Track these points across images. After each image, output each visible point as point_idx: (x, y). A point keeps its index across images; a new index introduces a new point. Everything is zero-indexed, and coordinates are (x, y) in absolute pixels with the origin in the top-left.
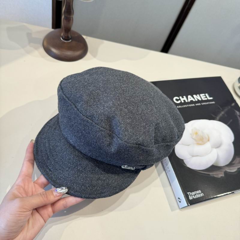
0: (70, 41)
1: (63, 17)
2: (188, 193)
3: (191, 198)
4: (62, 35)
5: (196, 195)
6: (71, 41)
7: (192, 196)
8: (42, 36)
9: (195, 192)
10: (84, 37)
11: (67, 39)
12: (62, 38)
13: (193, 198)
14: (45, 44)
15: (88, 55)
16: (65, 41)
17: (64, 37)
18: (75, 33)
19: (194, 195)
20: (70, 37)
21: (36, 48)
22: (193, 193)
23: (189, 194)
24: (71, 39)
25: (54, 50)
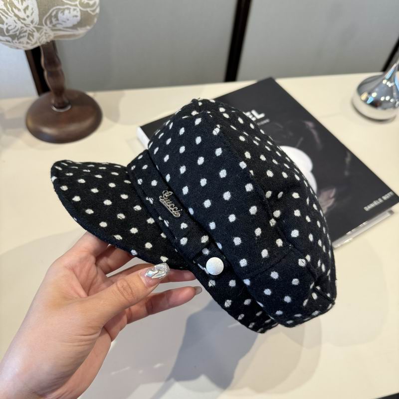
0: (69, 107)
1: (46, 73)
4: (53, 101)
6: (71, 109)
8: (22, 113)
10: (91, 94)
11: (62, 106)
12: (55, 107)
14: (30, 124)
15: (105, 121)
16: (62, 111)
17: (57, 105)
18: (72, 92)
20: (67, 101)
21: (18, 136)
24: (69, 104)
25: (47, 130)
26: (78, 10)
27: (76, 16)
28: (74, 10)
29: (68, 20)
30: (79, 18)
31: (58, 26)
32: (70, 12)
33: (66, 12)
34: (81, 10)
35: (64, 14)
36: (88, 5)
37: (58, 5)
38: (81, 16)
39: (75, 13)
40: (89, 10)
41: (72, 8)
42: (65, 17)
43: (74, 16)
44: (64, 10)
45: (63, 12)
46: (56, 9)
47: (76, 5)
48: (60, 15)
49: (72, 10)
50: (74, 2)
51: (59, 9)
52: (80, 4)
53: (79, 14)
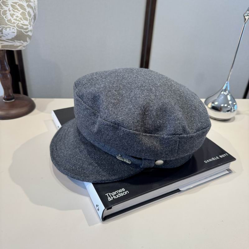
2: (107, 194)
3: (110, 199)
5: (117, 194)
6: (14, 101)
7: (112, 196)
9: (117, 191)
13: (113, 198)
16: (8, 101)
19: (115, 195)
22: (115, 193)
23: (109, 195)
24: (14, 99)
26: (15, 29)
27: (14, 32)
28: (13, 28)
29: (9, 34)
30: (15, 34)
31: (2, 37)
32: (10, 30)
33: (8, 29)
34: (17, 29)
35: (6, 30)
36: (22, 28)
37: (3, 25)
38: (17, 32)
39: (13, 31)
40: (22, 30)
41: (12, 27)
42: (7, 32)
43: (12, 32)
44: (7, 28)
45: (6, 29)
46: (2, 27)
47: (14, 26)
48: (4, 31)
49: (11, 29)
50: (13, 24)
51: (4, 27)
52: (17, 26)
53: (16, 31)
